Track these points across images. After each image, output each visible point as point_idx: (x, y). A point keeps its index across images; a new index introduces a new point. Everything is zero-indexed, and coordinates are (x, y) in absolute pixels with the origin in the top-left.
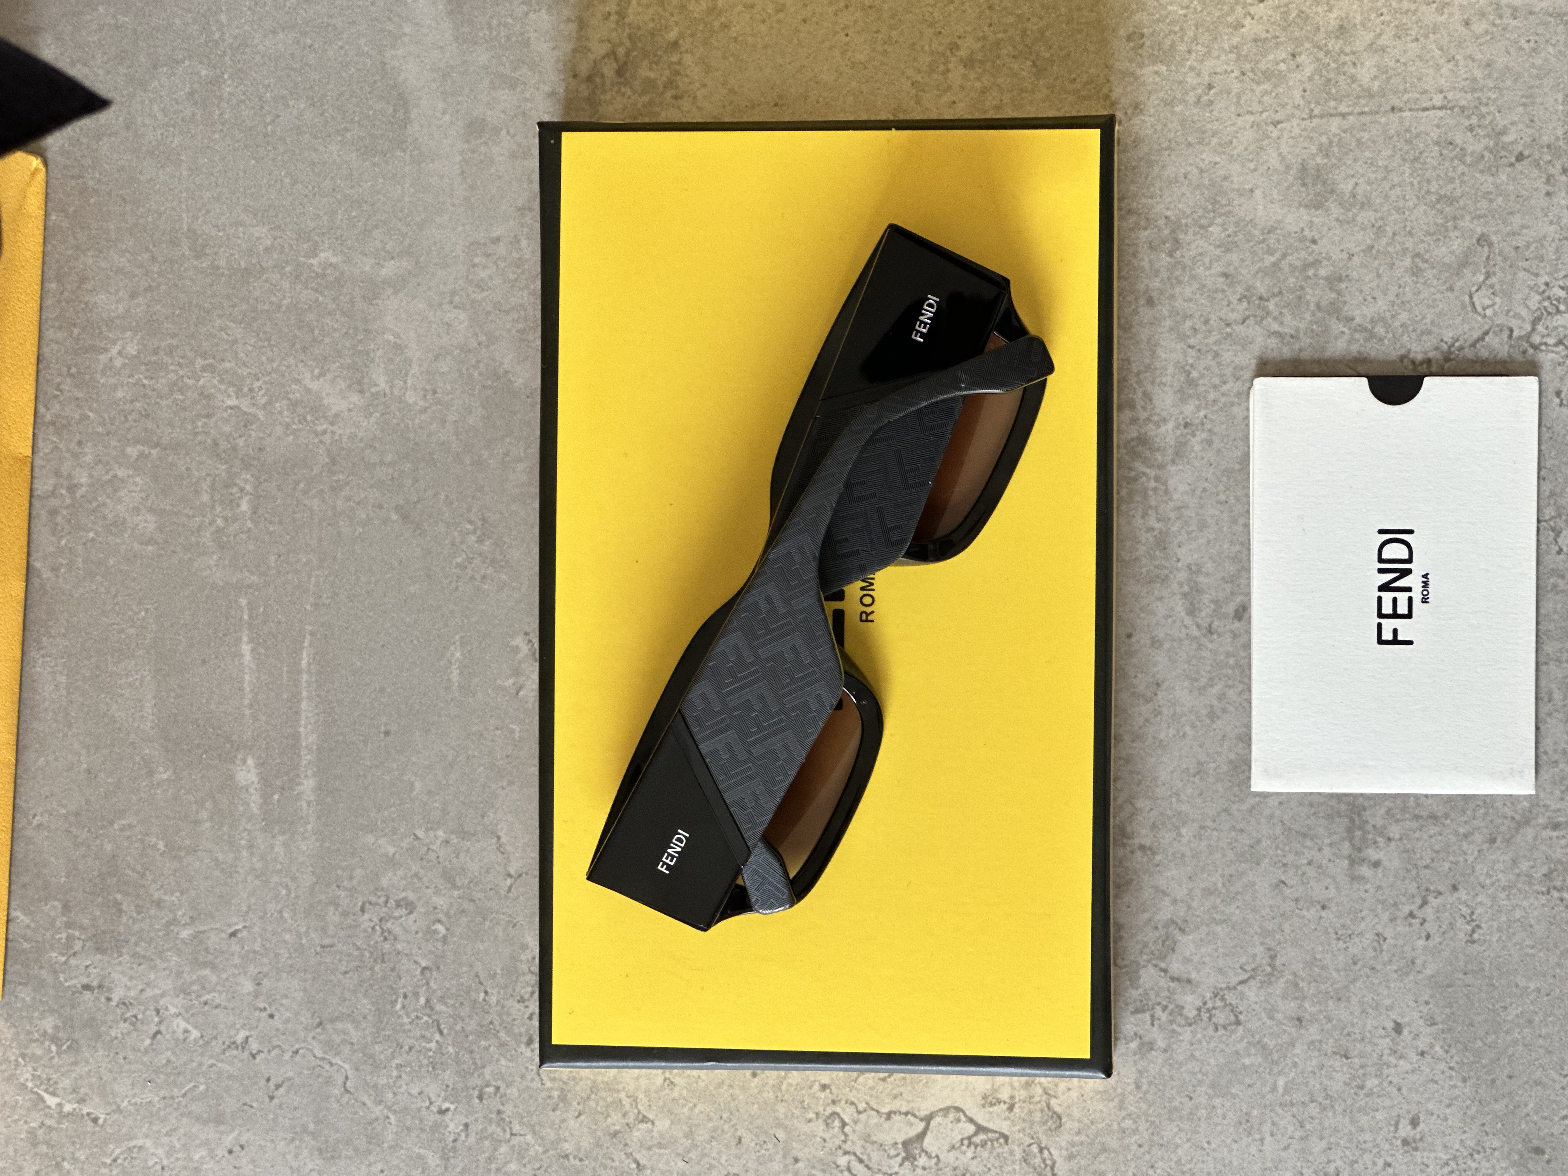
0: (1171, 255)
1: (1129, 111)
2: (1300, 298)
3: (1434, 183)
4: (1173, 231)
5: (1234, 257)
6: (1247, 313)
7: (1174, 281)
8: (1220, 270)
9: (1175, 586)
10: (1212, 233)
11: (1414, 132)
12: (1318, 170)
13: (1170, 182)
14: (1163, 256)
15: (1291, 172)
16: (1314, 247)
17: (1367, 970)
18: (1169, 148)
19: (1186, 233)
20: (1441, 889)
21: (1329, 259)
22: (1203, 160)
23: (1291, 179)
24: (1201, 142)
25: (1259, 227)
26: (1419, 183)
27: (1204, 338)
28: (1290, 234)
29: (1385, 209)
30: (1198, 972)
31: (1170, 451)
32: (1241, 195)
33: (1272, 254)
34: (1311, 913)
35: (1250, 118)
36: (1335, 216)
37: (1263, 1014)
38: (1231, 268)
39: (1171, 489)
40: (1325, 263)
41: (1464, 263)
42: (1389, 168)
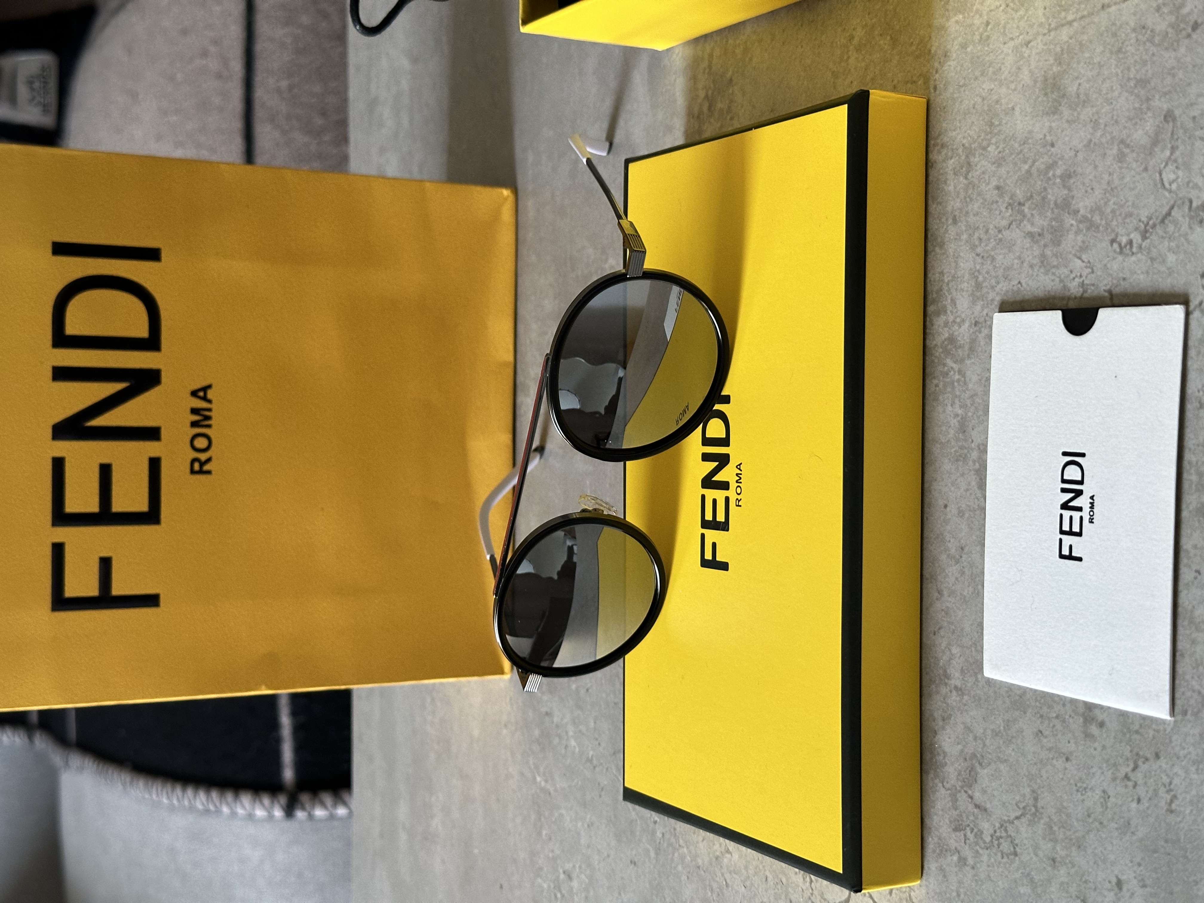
0: (966, 178)
1: (942, 61)
2: (1044, 198)
3: (1133, 69)
4: (967, 157)
5: (1003, 171)
6: (1011, 218)
7: (968, 200)
8: (994, 184)
9: (971, 463)
10: (989, 152)
11: (1118, 23)
12: (1054, 79)
13: (965, 114)
14: (961, 179)
15: (1038, 85)
16: (1052, 149)
17: (1097, 824)
18: (965, 85)
19: (974, 155)
20: (1149, 756)
21: (1062, 158)
22: (983, 89)
23: (1037, 90)
24: (982, 75)
25: (1018, 140)
26: (1122, 72)
27: (986, 245)
28: (1037, 141)
29: (1098, 103)
30: (991, 803)
31: (967, 347)
32: (1006, 114)
33: (1025, 162)
34: (1059, 763)
35: (1011, 44)
36: (1066, 117)
37: (1031, 849)
38: (1001, 180)
39: (967, 380)
40: (1060, 163)
41: (1155, 142)
42: (1102, 63)
